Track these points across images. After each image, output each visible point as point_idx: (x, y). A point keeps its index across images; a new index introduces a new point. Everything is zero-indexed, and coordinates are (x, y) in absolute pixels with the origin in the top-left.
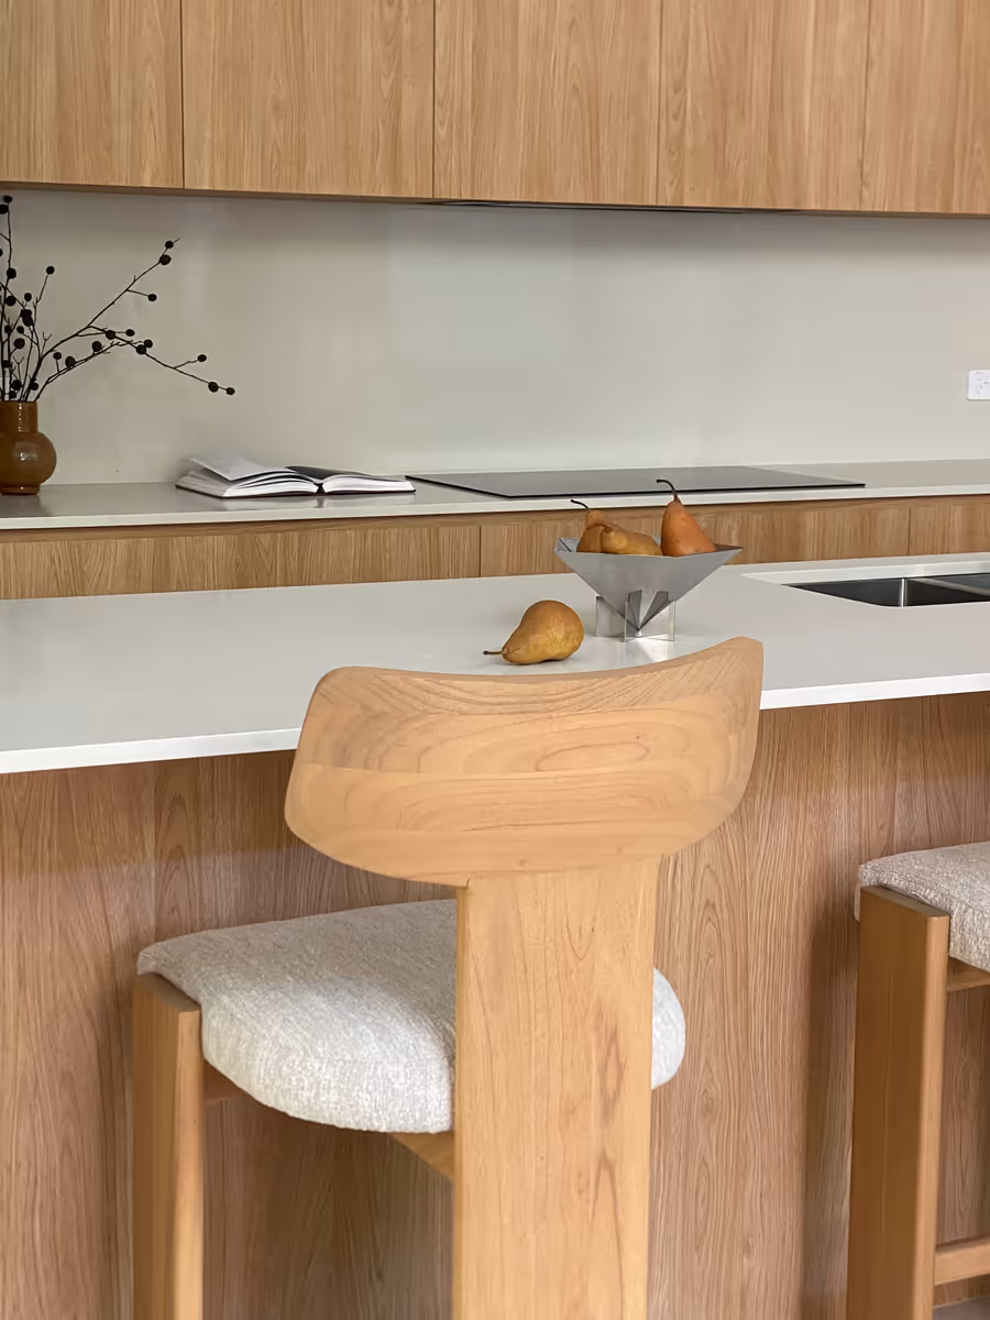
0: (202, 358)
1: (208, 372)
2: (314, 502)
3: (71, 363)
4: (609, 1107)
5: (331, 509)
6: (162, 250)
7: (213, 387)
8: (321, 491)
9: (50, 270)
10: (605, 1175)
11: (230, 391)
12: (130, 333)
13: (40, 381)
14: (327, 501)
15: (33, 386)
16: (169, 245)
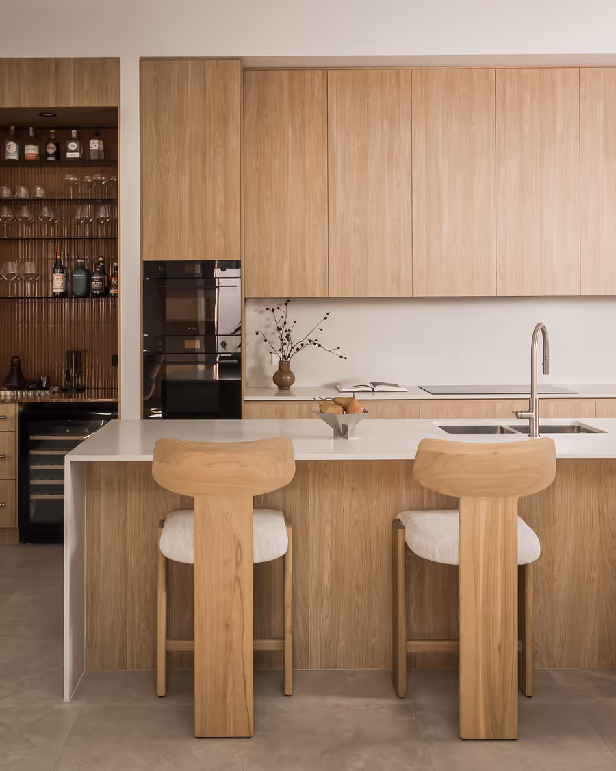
0: (339, 348)
1: (339, 352)
2: (371, 394)
3: (298, 349)
4: (238, 564)
5: (377, 396)
6: (325, 315)
7: (341, 357)
8: (373, 391)
9: (295, 322)
10: (237, 583)
11: (346, 358)
12: (316, 340)
13: (291, 355)
14: (376, 394)
15: (289, 357)
16: (328, 314)
